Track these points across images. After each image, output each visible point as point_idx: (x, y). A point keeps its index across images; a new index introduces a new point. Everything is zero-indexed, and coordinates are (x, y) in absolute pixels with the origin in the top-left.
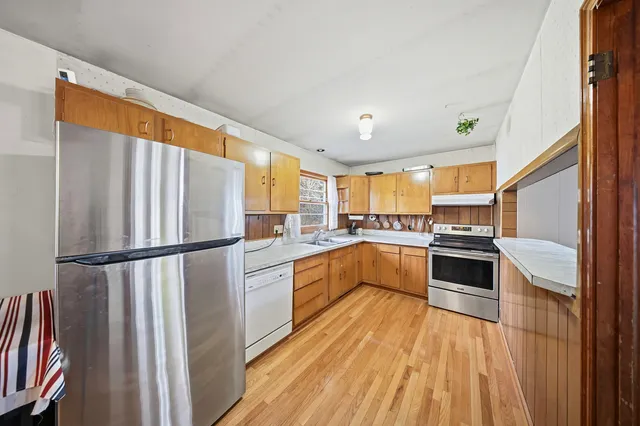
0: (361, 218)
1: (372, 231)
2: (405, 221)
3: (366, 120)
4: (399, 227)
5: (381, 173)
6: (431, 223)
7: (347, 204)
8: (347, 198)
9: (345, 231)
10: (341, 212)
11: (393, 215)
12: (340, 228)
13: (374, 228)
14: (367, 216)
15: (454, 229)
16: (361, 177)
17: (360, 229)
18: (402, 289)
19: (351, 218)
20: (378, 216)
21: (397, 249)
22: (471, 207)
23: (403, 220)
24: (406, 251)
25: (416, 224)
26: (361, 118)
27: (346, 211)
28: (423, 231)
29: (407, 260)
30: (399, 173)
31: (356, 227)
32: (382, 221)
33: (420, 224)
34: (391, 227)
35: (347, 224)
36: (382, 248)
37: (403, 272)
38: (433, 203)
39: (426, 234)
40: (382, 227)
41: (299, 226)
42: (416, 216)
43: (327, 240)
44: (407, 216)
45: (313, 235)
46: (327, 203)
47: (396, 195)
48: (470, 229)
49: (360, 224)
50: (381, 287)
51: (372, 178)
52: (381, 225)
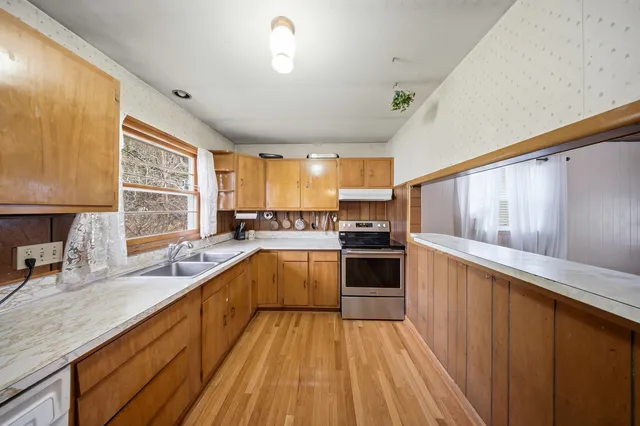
0: (254, 216)
1: (268, 234)
2: (309, 219)
3: (283, 31)
4: (302, 226)
5: (281, 157)
6: (335, 220)
7: (232, 196)
8: (233, 187)
9: (227, 236)
10: (221, 208)
11: (294, 212)
12: (220, 231)
13: (271, 229)
14: (261, 213)
15: (358, 225)
16: (254, 158)
17: (252, 232)
18: (312, 306)
19: (239, 216)
20: (275, 213)
21: (304, 256)
22: (370, 203)
23: (306, 217)
24: (314, 257)
25: (320, 222)
26: (274, 24)
27: (232, 207)
28: (327, 229)
29: (317, 268)
30: (303, 160)
31: (246, 229)
32: (280, 218)
33: (324, 221)
34: (292, 227)
35: (231, 225)
36: (286, 256)
37: (311, 284)
38: (341, 198)
39: (331, 233)
40: (281, 228)
41: (123, 239)
42: (320, 212)
43: (196, 258)
44: (310, 213)
45: (166, 251)
46: (197, 194)
47: (299, 187)
48: (371, 225)
49: (250, 225)
50: (283, 309)
51: (270, 162)
52: (280, 224)
